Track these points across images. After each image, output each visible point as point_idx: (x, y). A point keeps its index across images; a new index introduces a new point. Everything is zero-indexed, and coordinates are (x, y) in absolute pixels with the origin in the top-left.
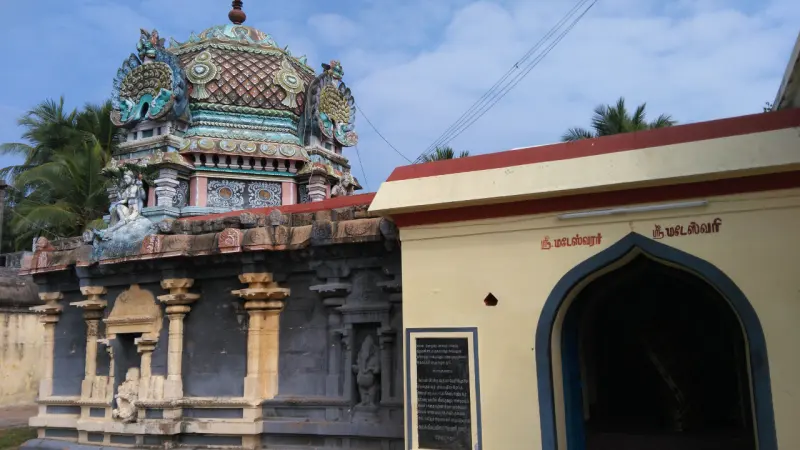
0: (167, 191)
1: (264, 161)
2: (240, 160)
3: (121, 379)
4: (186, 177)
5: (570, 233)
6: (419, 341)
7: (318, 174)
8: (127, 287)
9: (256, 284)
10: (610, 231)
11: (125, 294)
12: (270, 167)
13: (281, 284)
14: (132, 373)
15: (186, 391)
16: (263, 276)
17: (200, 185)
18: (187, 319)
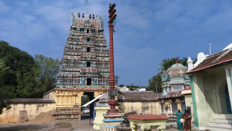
0: (168, 89)
1: (179, 84)
2: (176, 84)
3: (167, 111)
4: (170, 87)
6: (187, 107)
7: (186, 85)
9: (177, 100)
11: (166, 101)
13: (181, 100)
14: (168, 110)
15: (173, 112)
16: (178, 99)
17: (172, 88)
18: (172, 104)
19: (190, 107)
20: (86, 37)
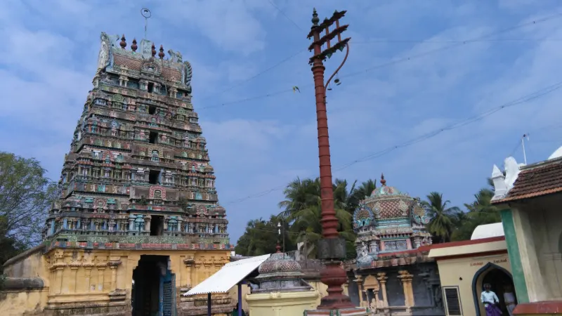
0: (374, 246)
1: (400, 235)
2: (393, 235)
3: (370, 302)
4: (378, 242)
5: (476, 262)
6: (446, 289)
7: (417, 237)
8: (367, 275)
9: (403, 274)
10: (485, 262)
11: (368, 277)
12: (401, 236)
13: (410, 273)
14: (373, 300)
15: (389, 304)
16: (405, 272)
17: (382, 244)
18: (386, 284)
19: (456, 289)
20: (148, 102)
